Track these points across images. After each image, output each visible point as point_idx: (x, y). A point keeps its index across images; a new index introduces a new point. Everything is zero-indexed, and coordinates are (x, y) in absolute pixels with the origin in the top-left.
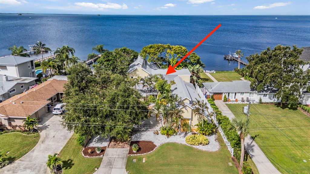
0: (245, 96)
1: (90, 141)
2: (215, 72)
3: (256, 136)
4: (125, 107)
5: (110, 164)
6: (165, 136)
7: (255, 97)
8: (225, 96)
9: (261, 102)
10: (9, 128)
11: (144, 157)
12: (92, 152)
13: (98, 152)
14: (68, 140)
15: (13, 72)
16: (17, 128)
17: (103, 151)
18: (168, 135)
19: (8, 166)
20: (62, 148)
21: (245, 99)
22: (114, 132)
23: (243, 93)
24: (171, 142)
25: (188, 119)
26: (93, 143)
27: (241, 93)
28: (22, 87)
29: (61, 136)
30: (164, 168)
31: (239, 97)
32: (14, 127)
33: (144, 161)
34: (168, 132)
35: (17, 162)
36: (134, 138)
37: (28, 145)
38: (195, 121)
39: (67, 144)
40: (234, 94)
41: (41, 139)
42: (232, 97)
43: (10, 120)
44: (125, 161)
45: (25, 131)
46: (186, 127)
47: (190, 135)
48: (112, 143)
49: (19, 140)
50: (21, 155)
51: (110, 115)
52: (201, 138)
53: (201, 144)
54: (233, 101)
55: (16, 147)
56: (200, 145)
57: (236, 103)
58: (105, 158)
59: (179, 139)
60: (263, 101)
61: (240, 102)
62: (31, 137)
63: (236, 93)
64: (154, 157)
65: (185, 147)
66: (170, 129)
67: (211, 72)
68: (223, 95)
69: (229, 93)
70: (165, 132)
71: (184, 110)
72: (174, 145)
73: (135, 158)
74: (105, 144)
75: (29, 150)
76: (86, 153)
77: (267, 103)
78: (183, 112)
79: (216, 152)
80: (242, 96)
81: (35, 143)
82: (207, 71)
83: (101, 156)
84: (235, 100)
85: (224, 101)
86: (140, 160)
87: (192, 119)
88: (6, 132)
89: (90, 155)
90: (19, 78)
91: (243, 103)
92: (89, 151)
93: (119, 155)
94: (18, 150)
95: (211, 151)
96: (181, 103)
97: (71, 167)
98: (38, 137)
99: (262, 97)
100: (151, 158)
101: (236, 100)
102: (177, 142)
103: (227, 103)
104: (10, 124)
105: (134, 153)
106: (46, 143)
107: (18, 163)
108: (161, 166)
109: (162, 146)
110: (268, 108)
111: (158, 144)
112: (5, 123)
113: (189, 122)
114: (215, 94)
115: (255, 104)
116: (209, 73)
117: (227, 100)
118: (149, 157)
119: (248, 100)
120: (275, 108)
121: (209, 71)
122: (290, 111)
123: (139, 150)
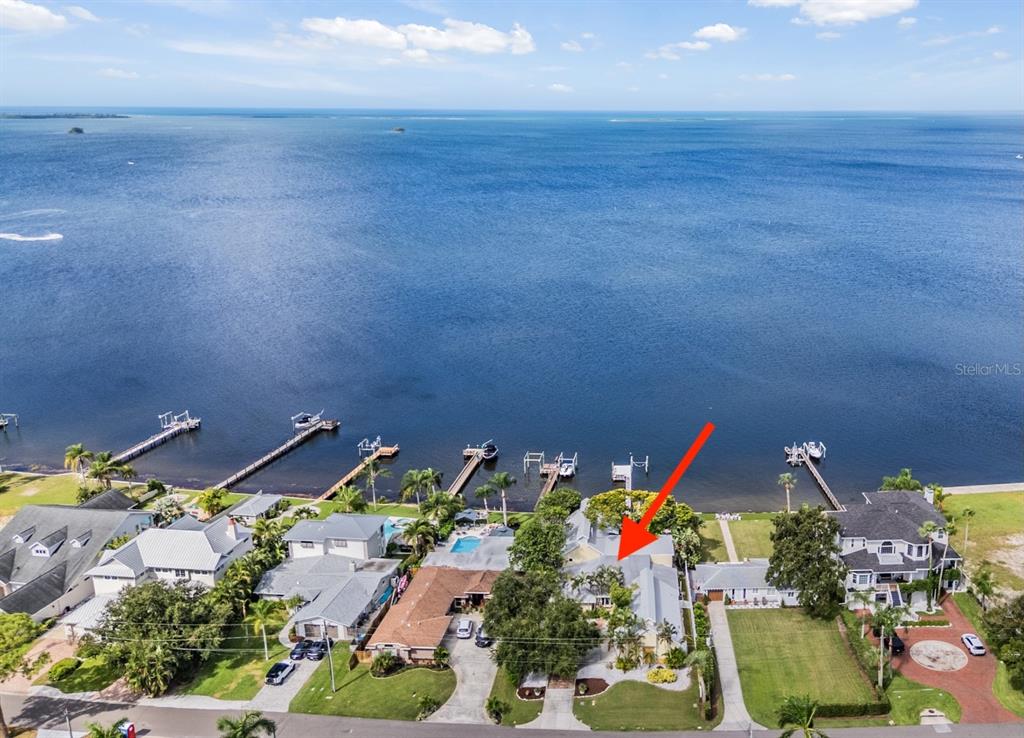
0: (759, 595)
1: (522, 679)
2: (740, 518)
3: (744, 669)
4: (569, 634)
5: (554, 708)
6: (621, 671)
7: (776, 597)
8: (726, 595)
9: (783, 605)
10: (409, 662)
11: (594, 699)
12: (530, 694)
13: (537, 694)
14: (494, 678)
15: (353, 551)
16: (420, 662)
17: (542, 691)
18: (625, 669)
19: (438, 711)
20: (490, 689)
21: (760, 599)
22: (557, 669)
23: (757, 589)
24: (628, 679)
25: (653, 648)
26: (528, 682)
27: (754, 589)
29: (484, 673)
30: (617, 711)
31: (750, 596)
32: (415, 661)
33: (593, 704)
34: (627, 664)
35: (444, 708)
36: (581, 674)
37: (445, 686)
38: (662, 649)
40: (742, 592)
41: (459, 678)
42: (738, 597)
43: (411, 651)
44: (571, 704)
45: (433, 667)
46: (650, 657)
47: (654, 669)
48: (553, 682)
50: (446, 699)
51: (552, 648)
52: (667, 672)
53: (666, 681)
54: (740, 603)
56: (666, 683)
57: (743, 607)
58: (546, 700)
59: (641, 675)
60: (787, 604)
61: (751, 606)
62: (444, 674)
63: (744, 590)
64: (606, 700)
65: (646, 685)
66: (629, 660)
67: (732, 517)
68: (724, 593)
69: (733, 590)
70: (622, 665)
71: (646, 635)
72: (632, 684)
73: (583, 700)
74: (543, 683)
75: (452, 692)
76: (522, 695)
77: (793, 607)
78: (645, 638)
79: (684, 691)
80: (755, 595)
81: (453, 683)
82: (723, 516)
83: (542, 698)
84: (743, 600)
85: (726, 604)
86: (589, 702)
87: (657, 647)
89: (527, 697)
91: (756, 607)
92: (527, 693)
93: (562, 698)
94: (438, 692)
95: (677, 690)
96: (642, 626)
98: (454, 674)
99: (786, 597)
100: (601, 701)
101: (746, 603)
102: (636, 679)
103: (730, 607)
104: (411, 657)
105: (581, 695)
106: (467, 682)
108: (614, 708)
109: (617, 685)
110: (790, 617)
111: (611, 682)
112: (405, 656)
113: (654, 650)
114: (709, 591)
115: (773, 610)
116: (726, 522)
117: (729, 602)
118: (599, 699)
119: (765, 602)
120: (801, 618)
121: (728, 515)
122: (820, 624)
123: (587, 691)
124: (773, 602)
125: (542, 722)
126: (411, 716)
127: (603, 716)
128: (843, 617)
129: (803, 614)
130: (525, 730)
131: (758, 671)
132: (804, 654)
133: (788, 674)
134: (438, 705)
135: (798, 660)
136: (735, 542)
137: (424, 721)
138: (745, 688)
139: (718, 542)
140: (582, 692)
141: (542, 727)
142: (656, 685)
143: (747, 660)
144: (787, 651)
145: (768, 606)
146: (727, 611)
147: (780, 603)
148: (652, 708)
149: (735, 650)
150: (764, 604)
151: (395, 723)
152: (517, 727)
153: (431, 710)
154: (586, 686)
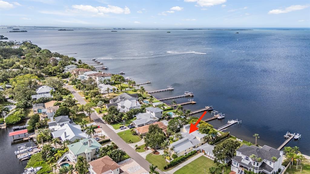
2: (242, 141)
5: (146, 153)
12: (146, 149)
15: (153, 115)
17: (148, 149)
21: (210, 156)
32: (139, 135)
33: (152, 156)
36: (157, 150)
43: (139, 133)
44: (149, 154)
45: (140, 137)
48: (152, 149)
49: (137, 139)
50: (135, 142)
52: (169, 157)
53: (167, 159)
54: (208, 156)
55: (136, 140)
58: (147, 151)
63: (210, 153)
67: (240, 140)
68: (205, 152)
69: (207, 152)
73: (152, 154)
74: (150, 148)
75: (137, 142)
81: (139, 141)
88: (137, 136)
90: (154, 117)
93: (149, 152)
97: (139, 149)
106: (141, 142)
108: (154, 158)
111: (160, 154)
112: (138, 133)
114: (202, 150)
118: (154, 155)
123: (154, 153)
125: (140, 154)
126: (127, 142)
127: (150, 158)
130: (137, 153)
131: (188, 168)
134: (132, 143)
137: (128, 144)
138: (180, 169)
143: (190, 165)
150: (211, 158)
151: (125, 142)
152: (137, 152)
153: (130, 143)
154: (155, 152)
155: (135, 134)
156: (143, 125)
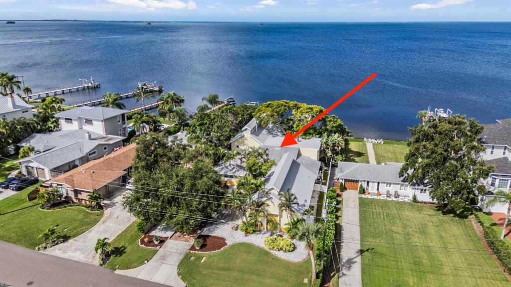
0: (392, 189)
1: (153, 227)
2: (382, 142)
3: (367, 250)
5: (163, 258)
6: (244, 233)
7: (408, 192)
8: (361, 185)
9: (415, 200)
10: (75, 201)
11: (205, 256)
12: (150, 242)
13: (156, 243)
15: (98, 128)
16: (83, 202)
17: (162, 241)
18: (247, 233)
19: (61, 244)
20: (120, 232)
21: (392, 192)
23: (391, 184)
24: (247, 242)
25: (276, 216)
26: (157, 230)
27: (387, 183)
28: (105, 148)
29: (126, 218)
30: (221, 272)
31: (384, 188)
32: (80, 200)
33: (202, 261)
35: (71, 241)
36: (205, 232)
37: (88, 224)
38: (284, 219)
39: (128, 228)
40: (376, 184)
41: (103, 219)
42: (372, 188)
43: (77, 192)
44: (182, 257)
45: (90, 207)
46: (274, 225)
48: (178, 234)
49: (80, 216)
52: (284, 242)
53: (281, 249)
54: (374, 194)
55: (76, 224)
56: (281, 252)
57: (376, 197)
58: (161, 251)
59: (259, 240)
60: (419, 199)
61: (383, 197)
62: (94, 214)
63: (379, 183)
64: (216, 258)
67: (376, 142)
68: (360, 183)
69: (368, 182)
70: (244, 228)
71: (269, 202)
72: (249, 247)
73: (194, 255)
74: (169, 234)
75: (87, 229)
76: (143, 241)
77: (425, 203)
78: (268, 205)
79: (295, 264)
80: (388, 188)
81: (96, 222)
82: (369, 140)
83: (158, 248)
85: (360, 193)
86: (199, 258)
87: (281, 217)
88: (71, 206)
89: (146, 245)
90: (105, 136)
91: (388, 199)
92: (147, 240)
93: (177, 250)
94: (76, 228)
95: (291, 261)
96: (268, 194)
97: (121, 255)
98: (102, 215)
99: (418, 193)
100: (211, 259)
101: (379, 194)
102: (254, 243)
103: (363, 196)
104: (76, 196)
105: (196, 250)
106: (107, 223)
107: (71, 243)
108: (219, 269)
109: (234, 246)
110: (420, 210)
111: (229, 242)
112: (72, 195)
113: (277, 219)
114: (346, 181)
115: (405, 203)
116: (371, 144)
117: (363, 191)
118: (210, 257)
119: (397, 195)
120: (432, 212)
121: (373, 140)
122: (452, 220)
123: (203, 247)
124: (405, 196)
125: (140, 273)
126: (33, 245)
127: (205, 274)
128: (477, 217)
129: (435, 210)
131: (382, 255)
132: (435, 244)
133: (417, 263)
134: (65, 238)
135: (429, 250)
136: (376, 155)
137: (42, 251)
138: (366, 271)
139: (363, 154)
140: (197, 248)
141: (139, 277)
142: (272, 251)
143: (371, 242)
144: (417, 240)
145: (400, 199)
146: (360, 198)
147: (411, 198)
148: (259, 275)
149: (361, 231)
150: (396, 197)
151: (20, 249)
152: (117, 272)
153: (55, 243)
154: (205, 242)
155: (57, 201)
156: (75, 166)
